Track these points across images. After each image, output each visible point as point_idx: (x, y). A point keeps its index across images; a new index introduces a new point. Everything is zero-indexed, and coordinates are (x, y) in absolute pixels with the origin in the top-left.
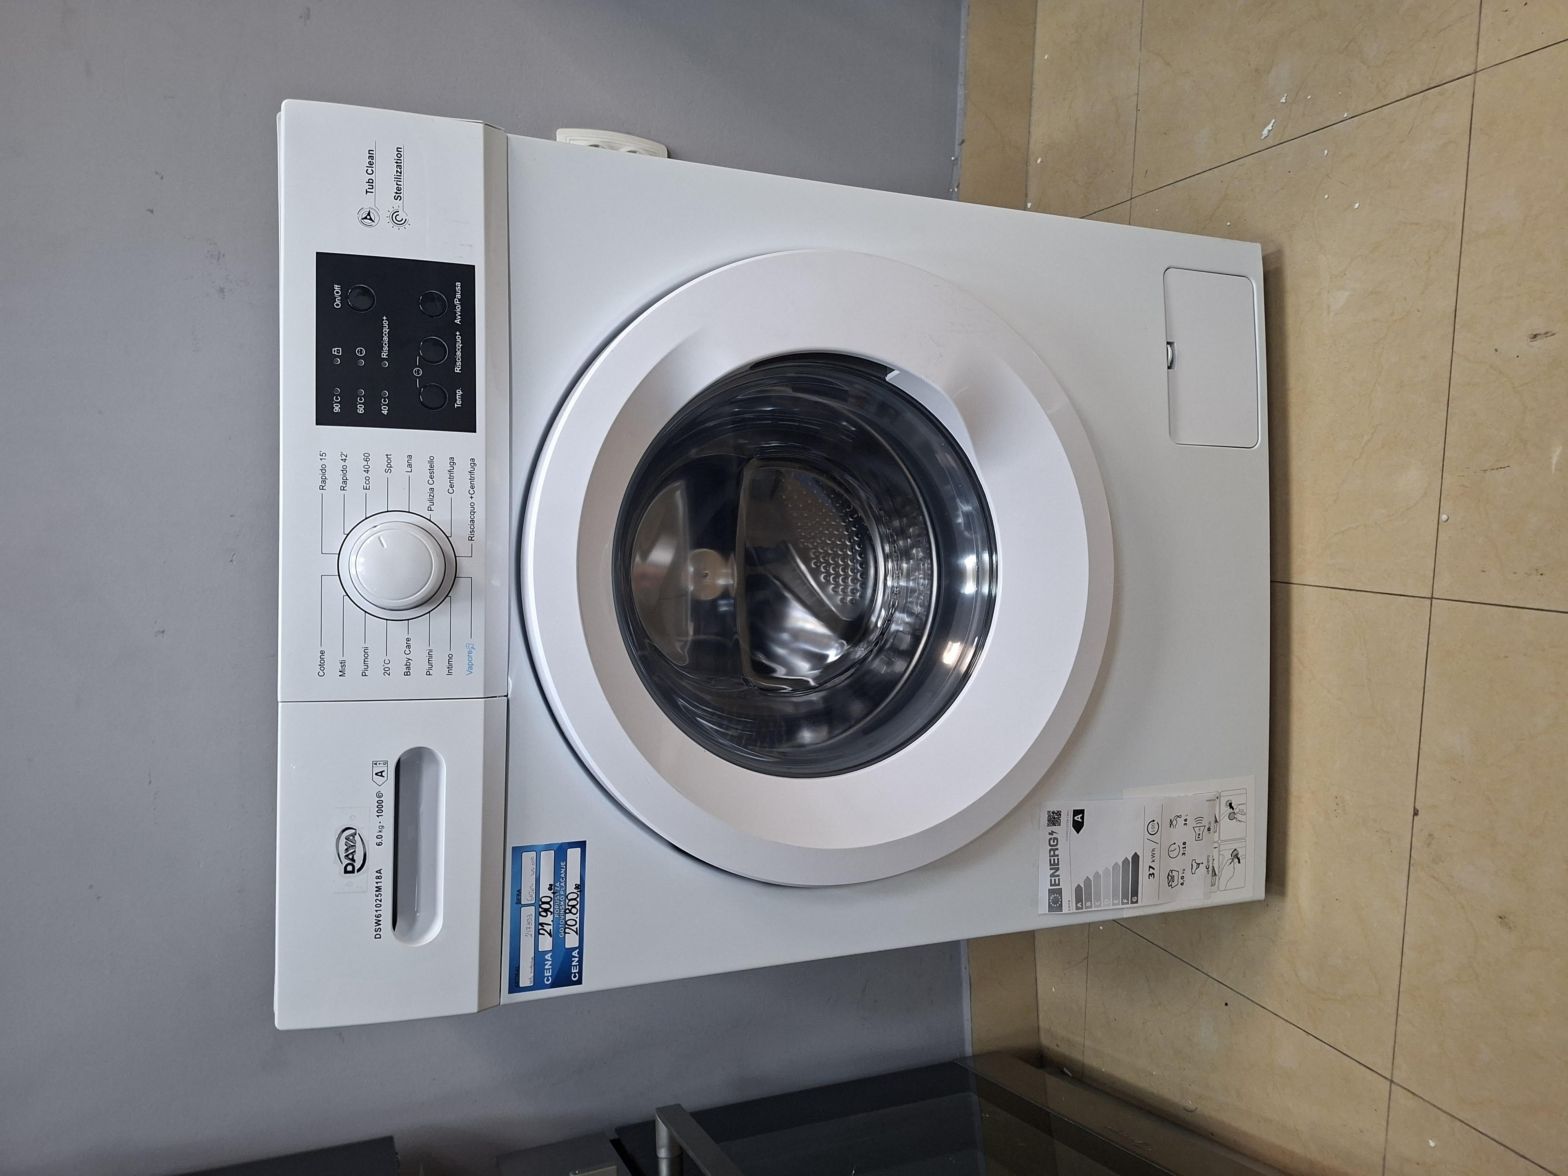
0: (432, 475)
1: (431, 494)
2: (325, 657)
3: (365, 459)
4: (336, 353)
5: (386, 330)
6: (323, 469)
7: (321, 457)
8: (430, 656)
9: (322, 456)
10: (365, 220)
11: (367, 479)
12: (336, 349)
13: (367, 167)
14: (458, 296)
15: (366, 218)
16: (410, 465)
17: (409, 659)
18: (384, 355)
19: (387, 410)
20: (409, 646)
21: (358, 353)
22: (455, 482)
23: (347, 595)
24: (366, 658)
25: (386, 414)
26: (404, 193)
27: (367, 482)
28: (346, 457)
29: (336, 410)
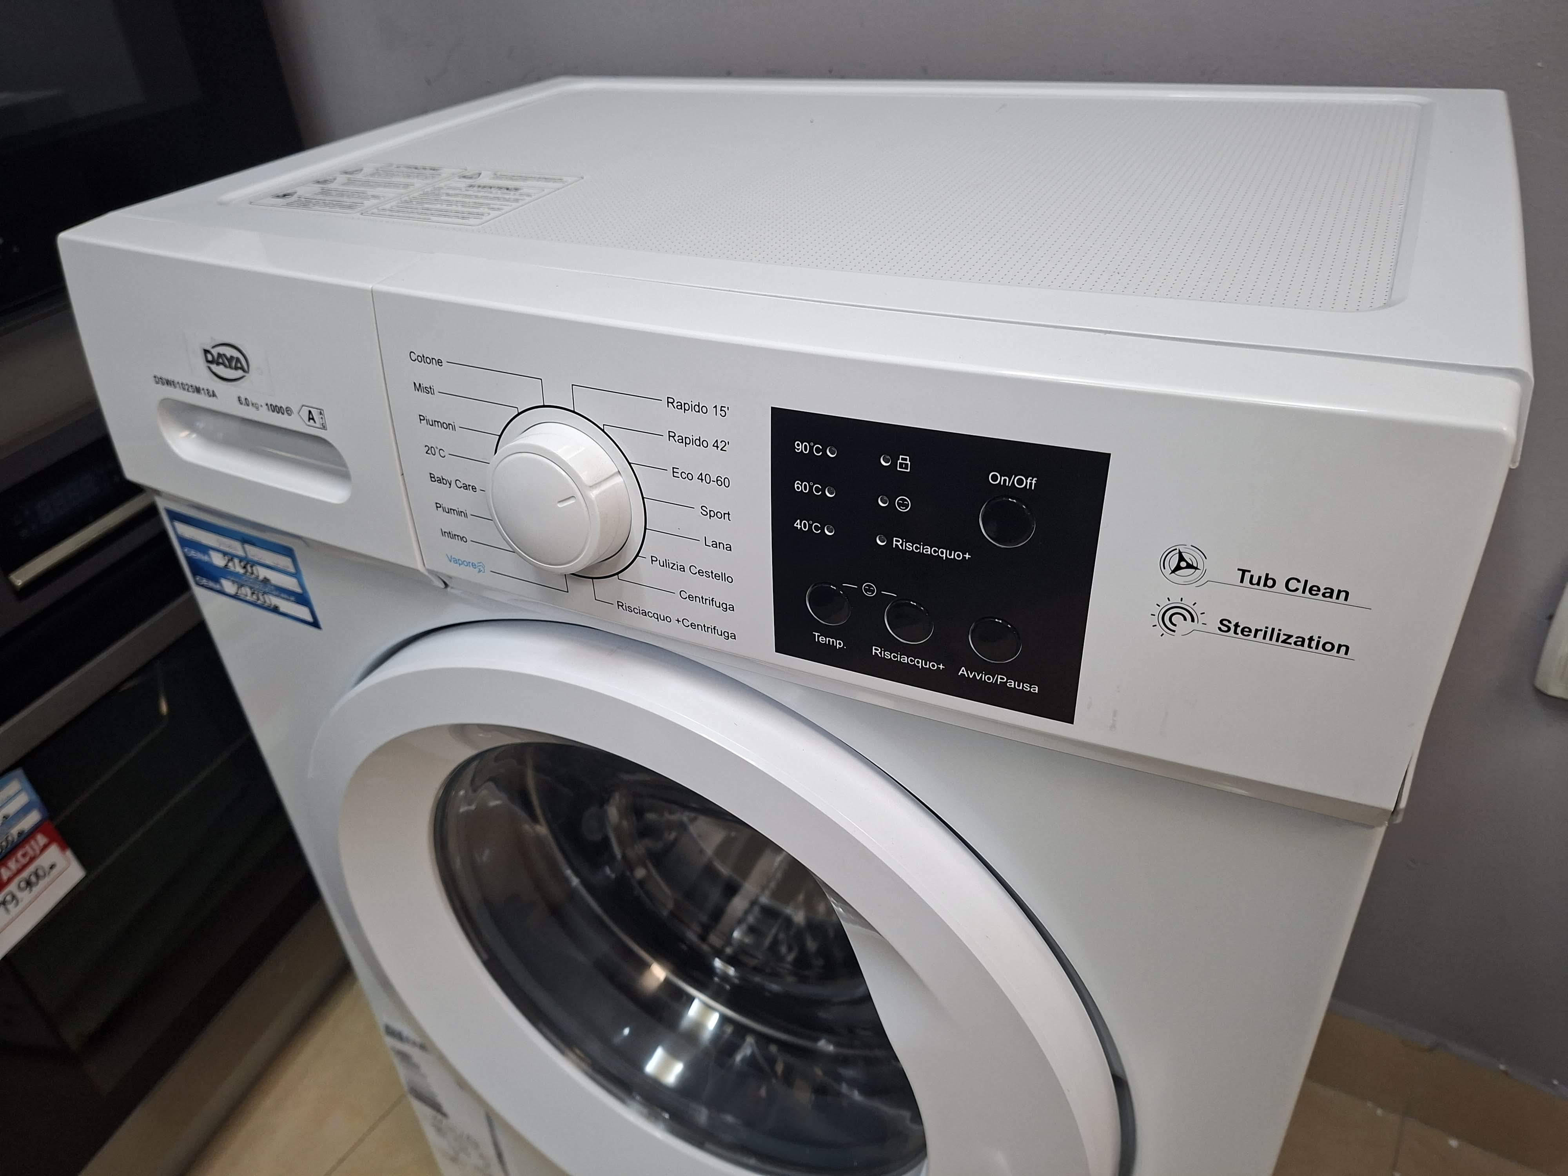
0: (705, 574)
1: (676, 565)
2: (434, 366)
3: (719, 478)
4: (900, 461)
5: (944, 554)
6: (699, 408)
7: (719, 408)
8: (460, 513)
9: (721, 410)
10: (1176, 558)
11: (689, 476)
12: (908, 462)
13: (1306, 582)
14: (1012, 684)
15: (1181, 558)
16: (716, 545)
17: (450, 484)
18: (897, 542)
19: (801, 528)
20: (466, 487)
21: (900, 500)
22: (697, 604)
23: (519, 414)
24: (442, 426)
25: (795, 525)
26: (1231, 640)
27: (684, 475)
28: (721, 450)
29: (798, 445)
